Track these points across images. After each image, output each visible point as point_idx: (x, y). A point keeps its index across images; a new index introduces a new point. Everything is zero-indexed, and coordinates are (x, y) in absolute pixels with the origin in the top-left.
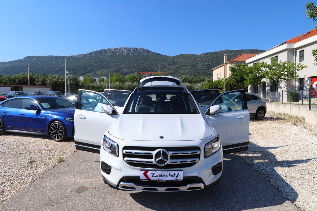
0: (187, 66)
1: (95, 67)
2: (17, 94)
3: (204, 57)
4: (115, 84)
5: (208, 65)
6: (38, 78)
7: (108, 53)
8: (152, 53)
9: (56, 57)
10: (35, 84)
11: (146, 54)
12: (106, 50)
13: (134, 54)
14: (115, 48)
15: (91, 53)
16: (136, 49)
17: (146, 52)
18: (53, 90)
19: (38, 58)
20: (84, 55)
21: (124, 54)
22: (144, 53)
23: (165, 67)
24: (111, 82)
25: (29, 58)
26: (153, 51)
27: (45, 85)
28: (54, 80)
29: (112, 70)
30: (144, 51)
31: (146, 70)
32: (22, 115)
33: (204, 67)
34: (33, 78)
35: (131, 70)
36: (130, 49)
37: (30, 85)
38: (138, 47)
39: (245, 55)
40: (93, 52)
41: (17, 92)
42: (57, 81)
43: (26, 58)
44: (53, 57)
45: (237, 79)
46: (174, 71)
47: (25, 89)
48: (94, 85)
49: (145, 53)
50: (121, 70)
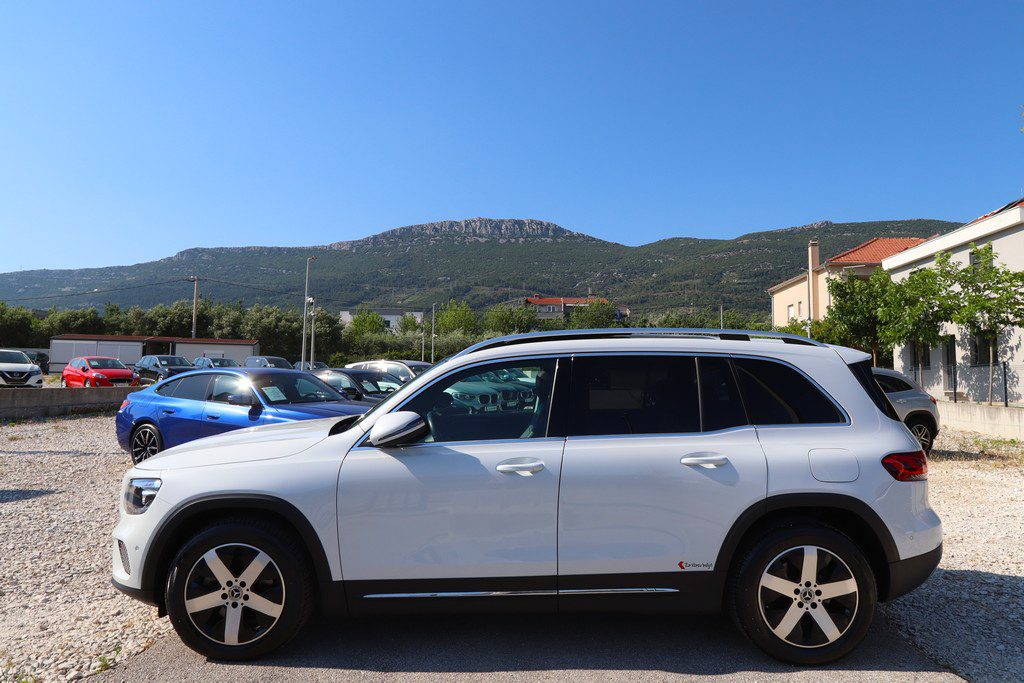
0: (686, 278)
1: (386, 281)
2: (163, 363)
3: (747, 248)
4: (451, 336)
5: (761, 274)
6: (220, 317)
7: (430, 236)
8: (572, 236)
9: (271, 250)
10: (210, 336)
11: (549, 239)
12: (422, 227)
13: (513, 240)
14: (452, 220)
15: (375, 237)
16: (520, 223)
17: (551, 233)
18: (262, 353)
19: (219, 254)
20: (353, 244)
21: (480, 239)
22: (543, 235)
23: (614, 281)
24: (437, 332)
25: (193, 255)
26: (575, 230)
27: (240, 338)
28: (266, 321)
29: (442, 290)
30: (545, 229)
31: (551, 293)
32: (213, 418)
33: (746, 281)
34: (205, 317)
35: (500, 292)
36: (498, 225)
37: (197, 336)
38: (524, 217)
39: (882, 243)
40: (384, 235)
41: (164, 359)
42: (276, 326)
43: (182, 253)
44: (261, 251)
45: (851, 324)
46: (643, 294)
47: (183, 350)
48: (386, 338)
49: (547, 236)
50: (468, 290)
